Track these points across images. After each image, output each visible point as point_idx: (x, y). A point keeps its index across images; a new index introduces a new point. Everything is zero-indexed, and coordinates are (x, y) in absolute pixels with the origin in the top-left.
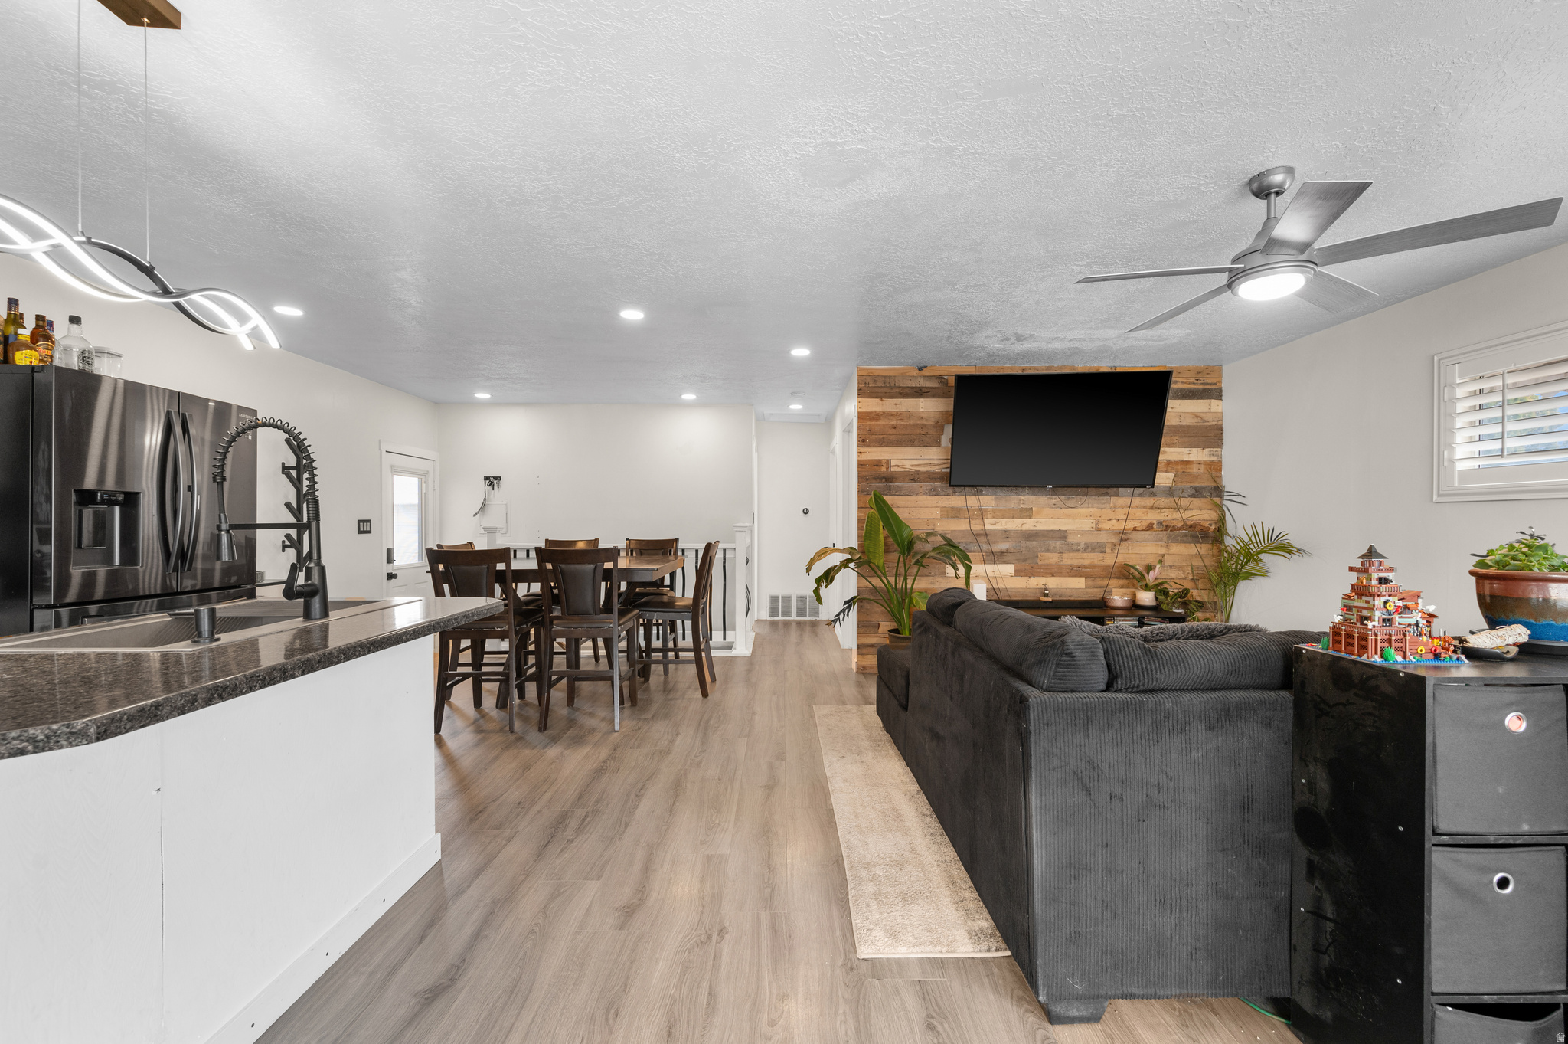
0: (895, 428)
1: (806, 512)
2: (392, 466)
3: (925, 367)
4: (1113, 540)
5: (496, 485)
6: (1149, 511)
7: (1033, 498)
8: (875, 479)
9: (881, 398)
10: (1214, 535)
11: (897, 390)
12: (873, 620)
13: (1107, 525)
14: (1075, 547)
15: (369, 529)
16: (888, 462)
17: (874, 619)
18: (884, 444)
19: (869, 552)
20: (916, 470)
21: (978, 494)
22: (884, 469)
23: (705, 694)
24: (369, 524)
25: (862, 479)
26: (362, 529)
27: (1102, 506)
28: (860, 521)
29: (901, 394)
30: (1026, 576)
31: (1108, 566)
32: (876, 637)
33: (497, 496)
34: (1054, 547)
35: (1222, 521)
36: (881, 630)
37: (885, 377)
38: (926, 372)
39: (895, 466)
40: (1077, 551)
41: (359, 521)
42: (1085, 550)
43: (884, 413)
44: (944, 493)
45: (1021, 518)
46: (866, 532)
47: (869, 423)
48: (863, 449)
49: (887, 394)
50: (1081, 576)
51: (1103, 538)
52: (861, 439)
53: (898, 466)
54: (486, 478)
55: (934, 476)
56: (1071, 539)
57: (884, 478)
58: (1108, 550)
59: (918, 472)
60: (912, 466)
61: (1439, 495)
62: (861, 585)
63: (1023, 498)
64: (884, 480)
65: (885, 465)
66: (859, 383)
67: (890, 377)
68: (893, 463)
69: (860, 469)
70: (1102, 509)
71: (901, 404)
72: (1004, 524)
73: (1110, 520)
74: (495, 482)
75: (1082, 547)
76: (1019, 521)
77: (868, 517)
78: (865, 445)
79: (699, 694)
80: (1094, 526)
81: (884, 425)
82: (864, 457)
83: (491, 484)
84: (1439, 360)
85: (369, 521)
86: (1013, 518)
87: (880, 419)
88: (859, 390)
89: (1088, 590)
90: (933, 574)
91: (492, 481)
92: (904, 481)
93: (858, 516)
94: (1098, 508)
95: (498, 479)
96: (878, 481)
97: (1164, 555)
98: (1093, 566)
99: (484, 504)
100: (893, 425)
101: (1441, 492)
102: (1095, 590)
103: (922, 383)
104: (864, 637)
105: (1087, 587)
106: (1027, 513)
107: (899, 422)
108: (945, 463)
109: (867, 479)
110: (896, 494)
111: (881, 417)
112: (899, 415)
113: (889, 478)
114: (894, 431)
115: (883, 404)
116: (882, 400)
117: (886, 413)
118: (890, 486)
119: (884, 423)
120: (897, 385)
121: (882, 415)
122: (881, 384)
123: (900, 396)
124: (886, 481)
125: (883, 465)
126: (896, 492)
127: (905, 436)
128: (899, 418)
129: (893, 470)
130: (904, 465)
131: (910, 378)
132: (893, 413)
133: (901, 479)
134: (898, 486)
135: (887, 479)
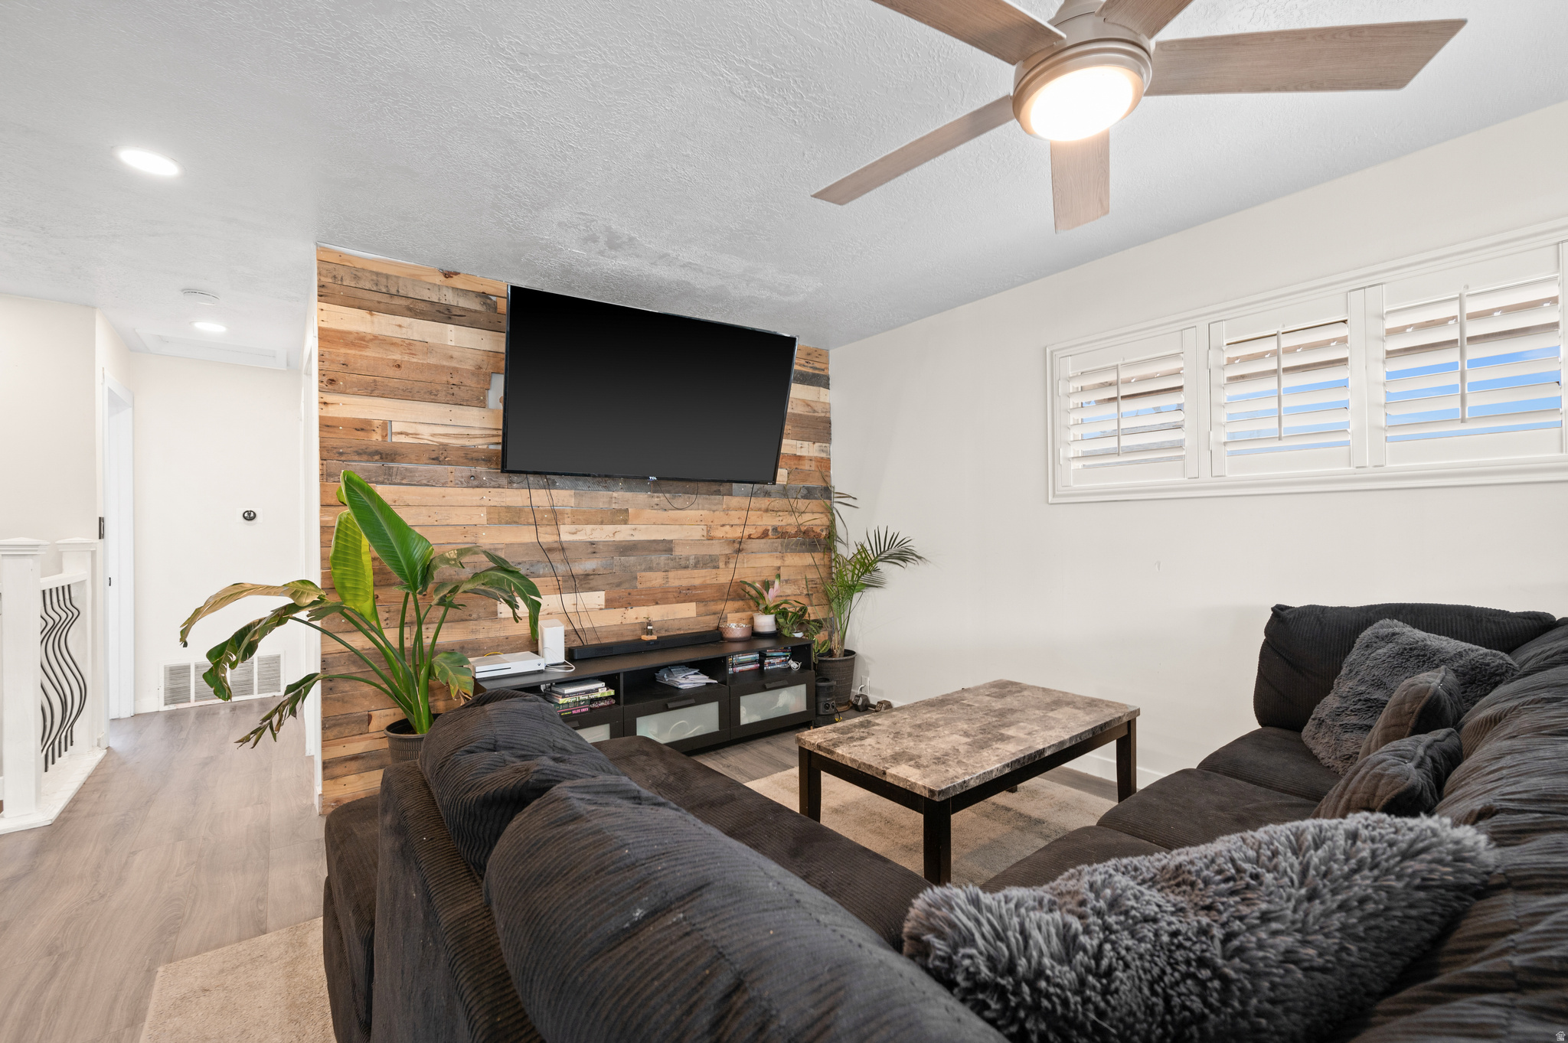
0: (399, 366)
1: (250, 516)
3: (457, 274)
4: (727, 552)
6: (765, 514)
7: (629, 495)
8: (359, 454)
9: (370, 310)
10: (823, 542)
11: (404, 302)
12: (357, 709)
13: (719, 533)
14: (683, 563)
16: (386, 425)
17: (359, 709)
18: (376, 392)
19: (344, 587)
20: (442, 444)
21: (550, 486)
22: (376, 437)
25: (328, 452)
27: (714, 508)
28: (325, 529)
29: (410, 309)
30: (621, 607)
31: (722, 585)
32: (366, 739)
34: (658, 564)
35: (831, 528)
36: (374, 725)
37: (377, 274)
38: (456, 282)
39: (401, 433)
40: (686, 567)
42: (696, 566)
43: (375, 338)
44: (493, 483)
45: (613, 523)
46: (336, 551)
47: (343, 351)
48: (329, 398)
49: (383, 305)
50: (691, 601)
51: (717, 549)
52: (325, 379)
53: (407, 434)
55: (475, 455)
56: (679, 551)
57: (377, 453)
58: (722, 565)
59: (444, 447)
60: (433, 435)
61: (1054, 495)
62: (330, 649)
63: (615, 494)
64: (377, 457)
65: (379, 431)
66: (319, 274)
67: (387, 277)
68: (395, 428)
69: (325, 434)
70: (714, 511)
71: (410, 326)
72: (589, 532)
73: (723, 526)
75: (692, 562)
76: (609, 529)
77: (340, 523)
78: (336, 392)
80: (705, 534)
81: (375, 359)
82: (332, 412)
84: (1052, 352)
86: (602, 523)
87: (367, 347)
88: (321, 286)
89: (700, 618)
90: (474, 616)
92: (418, 461)
93: (321, 522)
94: (710, 510)
96: (365, 457)
97: (779, 568)
98: (704, 586)
100: (396, 361)
101: (1057, 493)
102: (708, 617)
103: (450, 299)
104: (338, 745)
105: (699, 615)
106: (621, 516)
107: (406, 358)
108: (493, 436)
109: (341, 454)
110: (404, 482)
111: (370, 345)
112: (408, 345)
113: (387, 454)
114: (398, 373)
115: (373, 322)
116: (372, 315)
117: (380, 337)
118: (390, 468)
119: (377, 355)
120: (402, 292)
121: (372, 340)
122: (368, 286)
123: (409, 313)
124: (381, 458)
125: (376, 429)
126: (402, 479)
127: (419, 384)
128: (408, 351)
129: (395, 439)
130: (418, 432)
131: (428, 286)
132: (395, 340)
133: (413, 457)
134: (406, 469)
135: (384, 456)
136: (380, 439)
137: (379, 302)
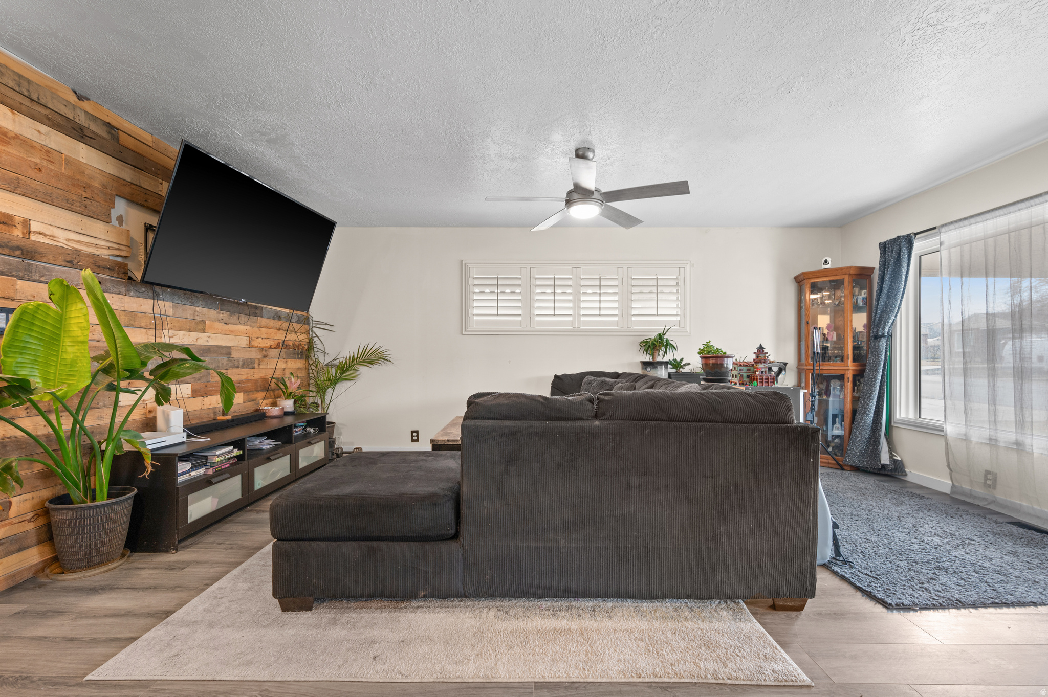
0: (40, 170)
3: (88, 99)
4: (260, 357)
6: (278, 332)
7: (205, 310)
8: (2, 247)
9: (12, 108)
10: (305, 351)
13: (256, 343)
14: (236, 363)
16: (26, 223)
18: (19, 190)
20: (75, 249)
21: (155, 297)
22: (19, 233)
27: (253, 325)
29: (49, 119)
30: (200, 396)
31: (256, 380)
32: (5, 525)
34: (222, 364)
35: (311, 343)
36: (14, 511)
37: (20, 76)
38: (85, 105)
39: (39, 233)
40: (238, 367)
42: (243, 367)
43: (17, 137)
44: (115, 290)
45: (196, 331)
49: (24, 108)
50: (241, 392)
51: (254, 355)
53: (45, 235)
55: (101, 263)
56: (235, 355)
57: (18, 248)
58: (256, 366)
59: (77, 252)
60: (68, 240)
61: (465, 331)
63: (197, 309)
64: (18, 253)
65: (20, 227)
67: (29, 82)
68: (34, 227)
70: (253, 327)
71: (47, 134)
72: (181, 337)
73: (258, 338)
75: (241, 363)
76: (194, 335)
80: (248, 343)
84: (465, 264)
86: (190, 330)
87: (8, 143)
89: (245, 404)
90: (101, 404)
92: (55, 262)
94: (251, 326)
96: (7, 251)
97: (285, 369)
98: (248, 381)
100: (36, 164)
101: (467, 330)
102: (250, 403)
103: (82, 120)
105: (245, 402)
106: (200, 326)
107: (45, 163)
108: (116, 249)
110: (42, 279)
111: (12, 142)
112: (48, 152)
113: (28, 251)
114: (39, 176)
115: (14, 121)
116: (14, 114)
117: (22, 137)
118: (30, 265)
119: (18, 154)
120: (42, 101)
121: (14, 138)
122: (11, 84)
123: (47, 122)
124: (22, 254)
125: (17, 225)
126: (41, 277)
127: (58, 191)
128: (46, 158)
129: (33, 237)
130: (55, 235)
131: (65, 103)
132: (35, 144)
133: (51, 257)
134: (44, 268)
135: (25, 252)
136: (21, 235)
137: (21, 104)
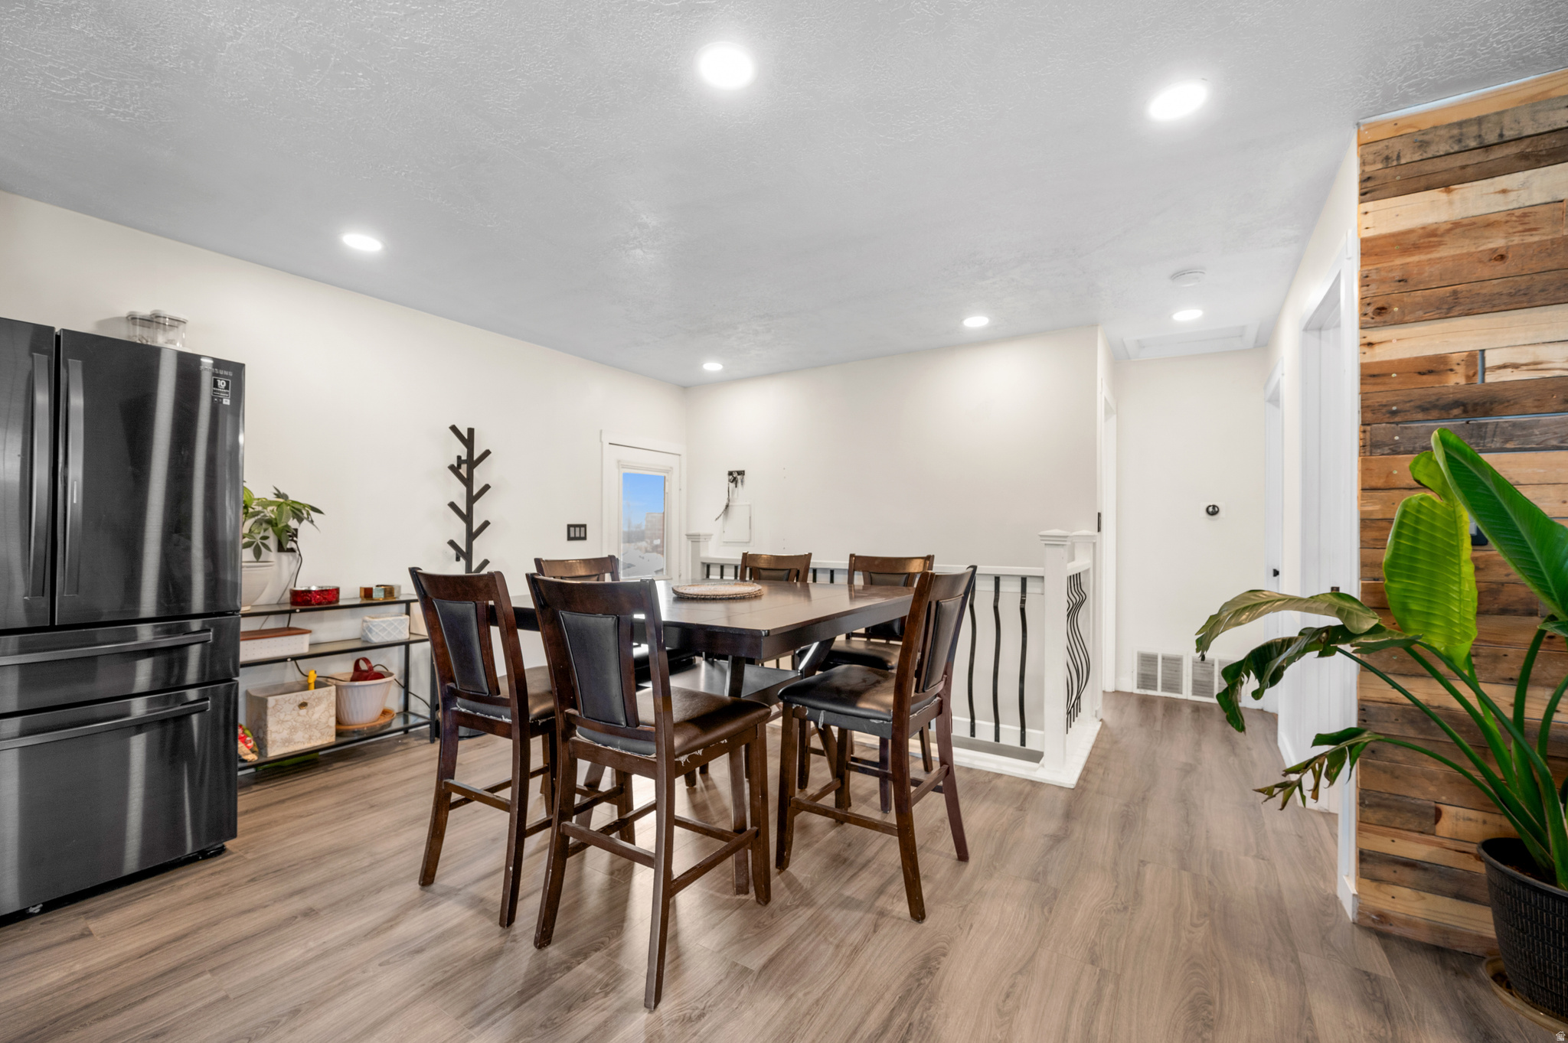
0: (1502, 257)
1: (1213, 511)
2: (619, 461)
5: (739, 481)
8: (1424, 409)
9: (1446, 185)
11: (1512, 150)
12: (1415, 793)
15: (583, 535)
16: (1475, 360)
17: (1423, 793)
18: (1457, 310)
19: (1405, 609)
22: (1456, 380)
23: (918, 912)
24: (583, 529)
25: (1372, 413)
26: (572, 535)
28: (1367, 523)
29: (1524, 157)
32: (1428, 842)
33: (742, 493)
36: (1445, 826)
37: (1462, 124)
39: (1504, 367)
41: (569, 526)
43: (1456, 225)
46: (1395, 555)
47: (1399, 261)
48: (1374, 336)
49: (1470, 171)
52: (1370, 310)
53: (1516, 366)
54: (731, 473)
57: (1457, 404)
62: (1372, 695)
64: (1456, 412)
65: (1460, 369)
66: (1363, 163)
67: (1480, 120)
68: (1492, 360)
69: (1368, 388)
71: (1524, 186)
74: (739, 477)
77: (1404, 514)
78: (1385, 324)
79: (902, 908)
81: (1454, 258)
82: (1381, 354)
83: (734, 480)
85: (584, 526)
87: (1440, 244)
88: (1365, 180)
91: (736, 477)
92: (1540, 408)
93: (1362, 513)
95: (741, 473)
96: (1435, 414)
99: (727, 506)
100: (1494, 250)
104: (1383, 834)
107: (1517, 240)
109: (1394, 413)
110: (1508, 446)
111: (1446, 239)
112: (1523, 219)
113: (1476, 404)
114: (1500, 268)
115: (1451, 203)
116: (1449, 192)
117: (1465, 222)
118: (1480, 426)
119: (1458, 252)
120: (1509, 134)
121: (1449, 231)
122: (1443, 148)
123: (1523, 163)
124: (1465, 411)
125: (1455, 367)
126: (1507, 441)
127: (1545, 277)
128: (1520, 228)
129: (1490, 378)
130: (1540, 359)
132: (1493, 218)
133: (1529, 403)
134: (1514, 425)
135: (1470, 408)
136: (1462, 381)
137: (1463, 167)
